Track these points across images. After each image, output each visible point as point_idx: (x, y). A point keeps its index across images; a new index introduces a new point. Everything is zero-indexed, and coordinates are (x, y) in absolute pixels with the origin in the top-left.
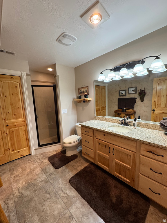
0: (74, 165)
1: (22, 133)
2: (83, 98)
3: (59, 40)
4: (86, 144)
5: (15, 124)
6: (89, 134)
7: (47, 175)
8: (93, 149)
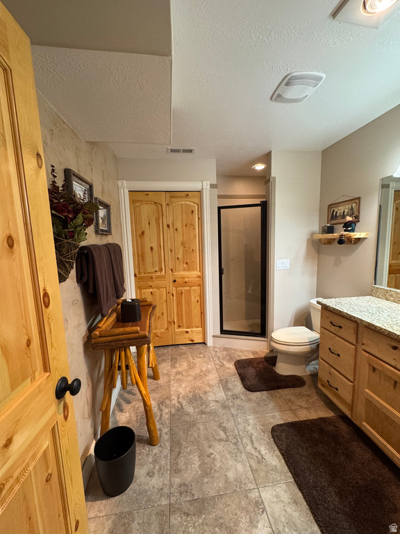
0: (290, 400)
1: (194, 298)
2: (340, 231)
3: (277, 97)
4: (331, 359)
5: (186, 280)
6: (342, 332)
7: (227, 393)
8: (352, 379)
